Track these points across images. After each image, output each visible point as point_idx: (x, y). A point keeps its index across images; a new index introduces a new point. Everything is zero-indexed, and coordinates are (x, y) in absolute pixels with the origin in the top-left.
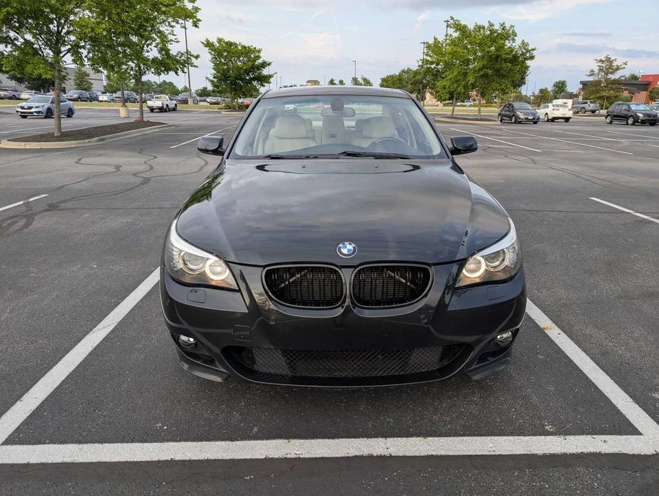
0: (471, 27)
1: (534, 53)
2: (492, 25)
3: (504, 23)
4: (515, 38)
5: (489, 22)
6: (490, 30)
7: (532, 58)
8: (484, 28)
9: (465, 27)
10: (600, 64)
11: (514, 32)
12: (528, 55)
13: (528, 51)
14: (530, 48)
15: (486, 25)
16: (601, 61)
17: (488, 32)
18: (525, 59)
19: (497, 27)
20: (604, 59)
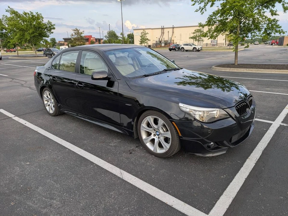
0: (21, 13)
1: (55, 26)
2: (32, 13)
3: (37, 13)
4: (43, 19)
5: (30, 12)
6: (32, 15)
7: (54, 28)
8: (28, 14)
9: (17, 12)
10: (74, 31)
11: (42, 16)
12: (52, 27)
13: (52, 25)
14: (53, 24)
15: (30, 13)
16: (74, 30)
17: (31, 16)
18: (51, 29)
19: (34, 14)
20: (75, 30)
